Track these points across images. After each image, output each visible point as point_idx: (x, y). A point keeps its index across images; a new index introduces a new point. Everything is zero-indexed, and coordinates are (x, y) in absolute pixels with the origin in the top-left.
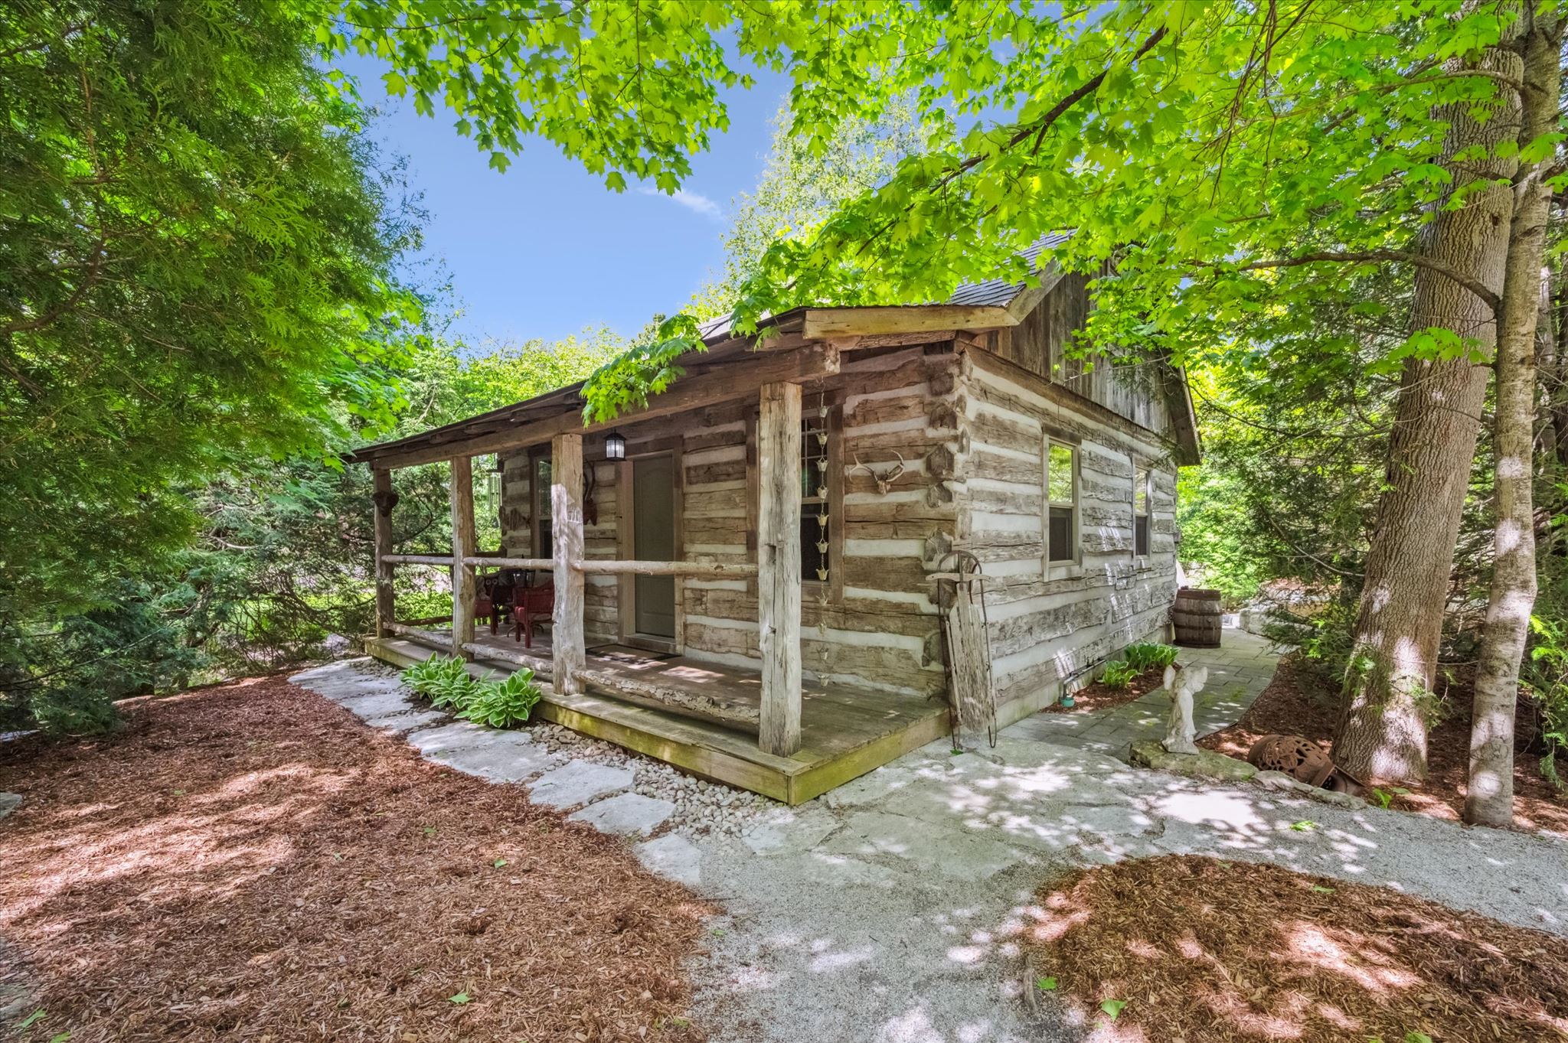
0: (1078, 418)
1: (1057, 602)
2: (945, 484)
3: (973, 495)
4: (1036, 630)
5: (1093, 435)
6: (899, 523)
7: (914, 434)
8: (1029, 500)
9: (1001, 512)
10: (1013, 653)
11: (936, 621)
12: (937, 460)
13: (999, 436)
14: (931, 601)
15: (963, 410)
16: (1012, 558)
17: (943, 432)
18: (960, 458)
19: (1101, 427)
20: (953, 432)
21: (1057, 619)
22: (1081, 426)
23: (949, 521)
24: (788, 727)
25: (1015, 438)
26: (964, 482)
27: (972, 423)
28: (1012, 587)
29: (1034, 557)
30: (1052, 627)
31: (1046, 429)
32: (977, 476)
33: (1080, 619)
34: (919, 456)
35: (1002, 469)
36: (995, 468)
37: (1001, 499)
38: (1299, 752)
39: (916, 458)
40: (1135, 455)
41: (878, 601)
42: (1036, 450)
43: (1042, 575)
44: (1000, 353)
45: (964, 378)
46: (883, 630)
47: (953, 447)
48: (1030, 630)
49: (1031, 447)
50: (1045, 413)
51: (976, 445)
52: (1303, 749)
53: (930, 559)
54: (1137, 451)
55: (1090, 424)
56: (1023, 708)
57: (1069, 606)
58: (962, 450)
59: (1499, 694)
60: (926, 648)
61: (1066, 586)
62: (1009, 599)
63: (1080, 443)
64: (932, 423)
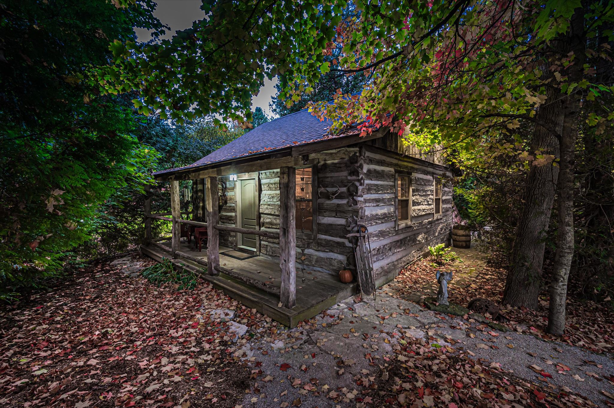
0: (410, 165)
1: (402, 236)
2: (355, 197)
3: (366, 201)
4: (393, 249)
5: (417, 171)
6: (338, 211)
7: (344, 178)
8: (390, 200)
9: (378, 206)
10: (383, 259)
11: (351, 250)
12: (352, 189)
13: (377, 177)
14: (350, 242)
15: (362, 169)
16: (382, 223)
17: (354, 177)
18: (360, 188)
19: (420, 167)
20: (357, 178)
21: (401, 243)
22: (412, 168)
23: (356, 212)
24: (290, 297)
25: (384, 177)
26: (362, 197)
27: (365, 174)
28: (382, 234)
29: (391, 221)
30: (400, 247)
31: (396, 171)
32: (368, 193)
33: (411, 242)
34: (345, 186)
35: (377, 189)
36: (375, 189)
37: (377, 201)
38: (486, 306)
39: (344, 187)
40: (435, 176)
41: (330, 241)
42: (393, 180)
43: (395, 227)
44: (377, 146)
45: (362, 157)
46: (332, 252)
47: (357, 184)
48: (390, 249)
49: (390, 179)
50: (397, 165)
51: (367, 182)
52: (488, 305)
53: (349, 226)
54: (436, 174)
55: (416, 166)
56: (387, 279)
57: (407, 237)
58: (361, 185)
59: (560, 289)
60: (348, 260)
61: (405, 230)
62: (381, 238)
63: (411, 174)
64: (350, 174)
